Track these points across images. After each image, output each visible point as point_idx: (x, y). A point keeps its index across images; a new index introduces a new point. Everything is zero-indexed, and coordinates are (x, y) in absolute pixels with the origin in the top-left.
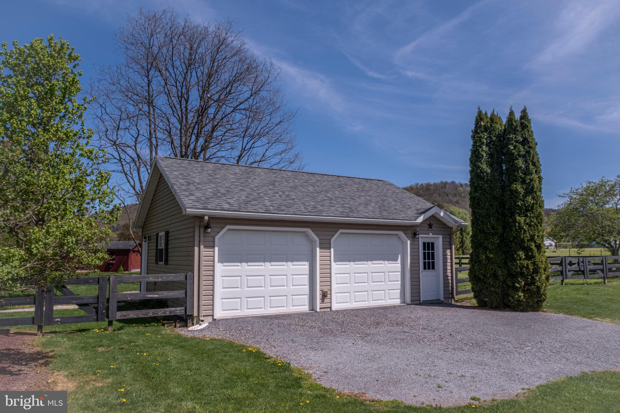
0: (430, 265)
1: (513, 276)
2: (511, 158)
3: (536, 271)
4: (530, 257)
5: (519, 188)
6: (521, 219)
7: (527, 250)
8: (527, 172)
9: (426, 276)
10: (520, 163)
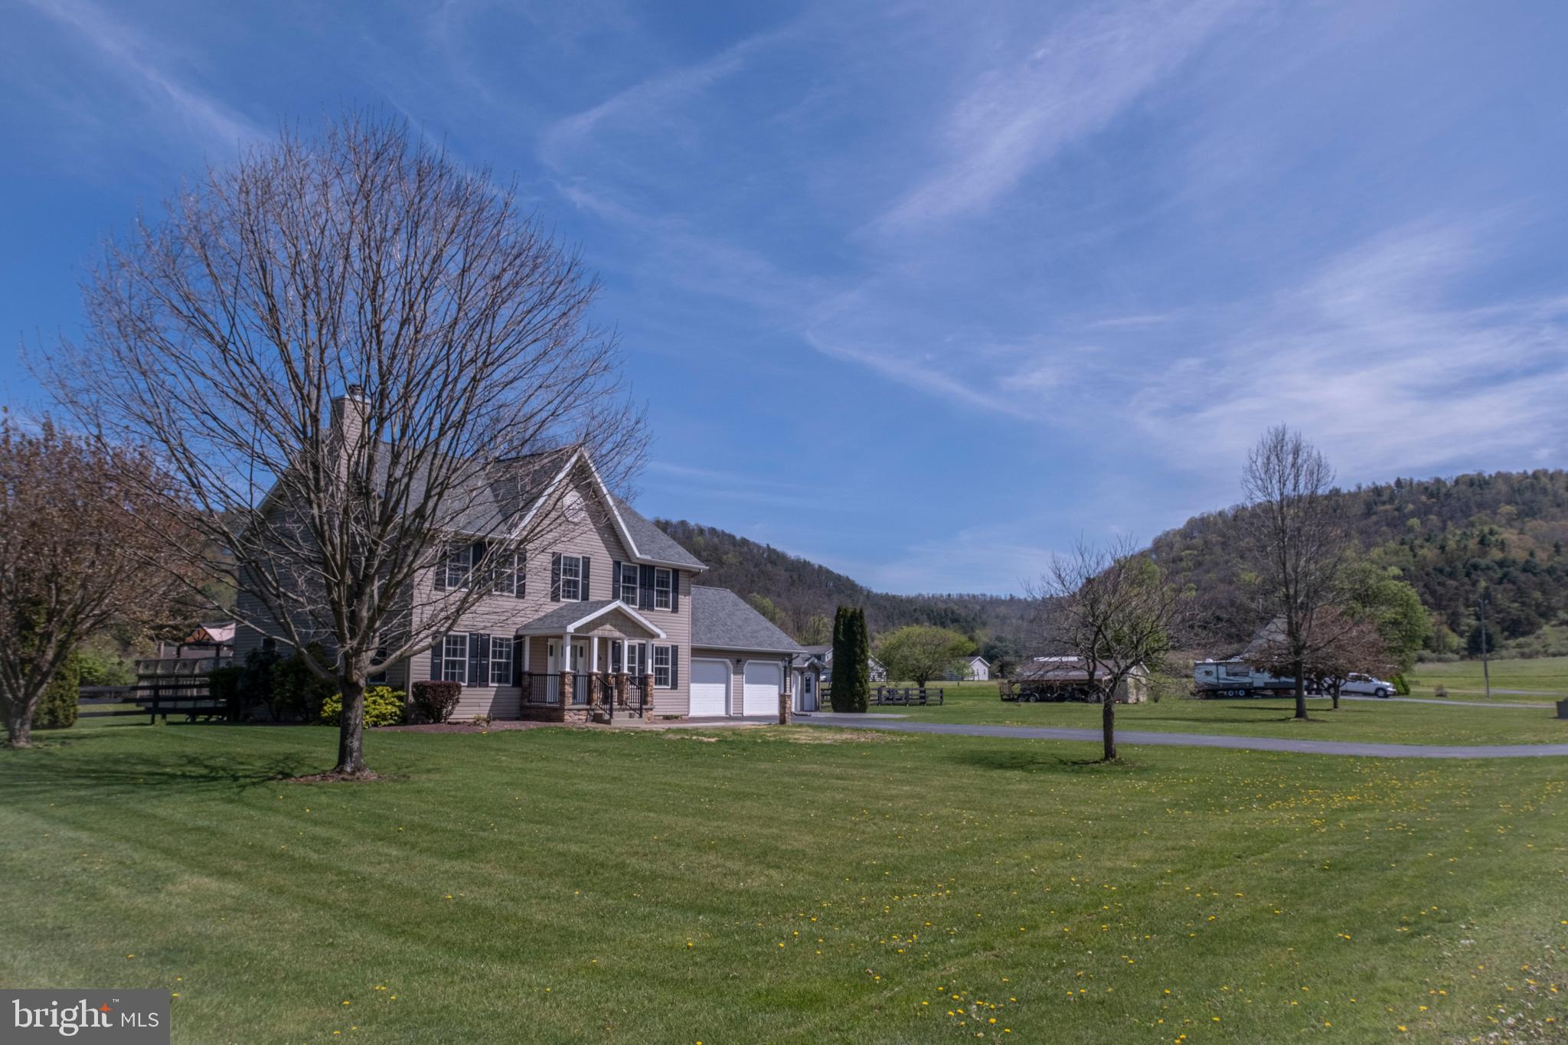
0: (808, 691)
1: (853, 696)
2: (854, 634)
3: (864, 693)
4: (862, 686)
5: (858, 651)
6: (858, 667)
7: (860, 682)
8: (862, 642)
9: (806, 696)
10: (859, 637)
